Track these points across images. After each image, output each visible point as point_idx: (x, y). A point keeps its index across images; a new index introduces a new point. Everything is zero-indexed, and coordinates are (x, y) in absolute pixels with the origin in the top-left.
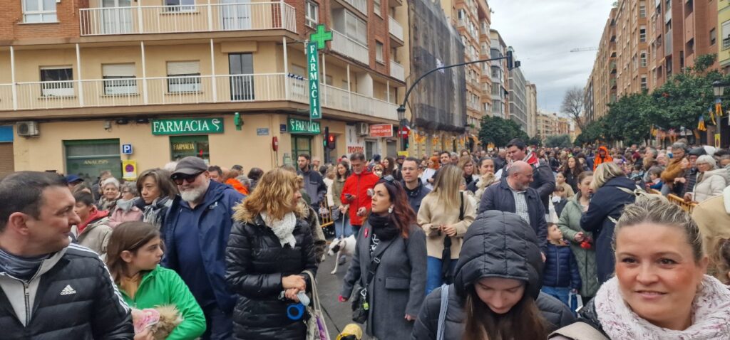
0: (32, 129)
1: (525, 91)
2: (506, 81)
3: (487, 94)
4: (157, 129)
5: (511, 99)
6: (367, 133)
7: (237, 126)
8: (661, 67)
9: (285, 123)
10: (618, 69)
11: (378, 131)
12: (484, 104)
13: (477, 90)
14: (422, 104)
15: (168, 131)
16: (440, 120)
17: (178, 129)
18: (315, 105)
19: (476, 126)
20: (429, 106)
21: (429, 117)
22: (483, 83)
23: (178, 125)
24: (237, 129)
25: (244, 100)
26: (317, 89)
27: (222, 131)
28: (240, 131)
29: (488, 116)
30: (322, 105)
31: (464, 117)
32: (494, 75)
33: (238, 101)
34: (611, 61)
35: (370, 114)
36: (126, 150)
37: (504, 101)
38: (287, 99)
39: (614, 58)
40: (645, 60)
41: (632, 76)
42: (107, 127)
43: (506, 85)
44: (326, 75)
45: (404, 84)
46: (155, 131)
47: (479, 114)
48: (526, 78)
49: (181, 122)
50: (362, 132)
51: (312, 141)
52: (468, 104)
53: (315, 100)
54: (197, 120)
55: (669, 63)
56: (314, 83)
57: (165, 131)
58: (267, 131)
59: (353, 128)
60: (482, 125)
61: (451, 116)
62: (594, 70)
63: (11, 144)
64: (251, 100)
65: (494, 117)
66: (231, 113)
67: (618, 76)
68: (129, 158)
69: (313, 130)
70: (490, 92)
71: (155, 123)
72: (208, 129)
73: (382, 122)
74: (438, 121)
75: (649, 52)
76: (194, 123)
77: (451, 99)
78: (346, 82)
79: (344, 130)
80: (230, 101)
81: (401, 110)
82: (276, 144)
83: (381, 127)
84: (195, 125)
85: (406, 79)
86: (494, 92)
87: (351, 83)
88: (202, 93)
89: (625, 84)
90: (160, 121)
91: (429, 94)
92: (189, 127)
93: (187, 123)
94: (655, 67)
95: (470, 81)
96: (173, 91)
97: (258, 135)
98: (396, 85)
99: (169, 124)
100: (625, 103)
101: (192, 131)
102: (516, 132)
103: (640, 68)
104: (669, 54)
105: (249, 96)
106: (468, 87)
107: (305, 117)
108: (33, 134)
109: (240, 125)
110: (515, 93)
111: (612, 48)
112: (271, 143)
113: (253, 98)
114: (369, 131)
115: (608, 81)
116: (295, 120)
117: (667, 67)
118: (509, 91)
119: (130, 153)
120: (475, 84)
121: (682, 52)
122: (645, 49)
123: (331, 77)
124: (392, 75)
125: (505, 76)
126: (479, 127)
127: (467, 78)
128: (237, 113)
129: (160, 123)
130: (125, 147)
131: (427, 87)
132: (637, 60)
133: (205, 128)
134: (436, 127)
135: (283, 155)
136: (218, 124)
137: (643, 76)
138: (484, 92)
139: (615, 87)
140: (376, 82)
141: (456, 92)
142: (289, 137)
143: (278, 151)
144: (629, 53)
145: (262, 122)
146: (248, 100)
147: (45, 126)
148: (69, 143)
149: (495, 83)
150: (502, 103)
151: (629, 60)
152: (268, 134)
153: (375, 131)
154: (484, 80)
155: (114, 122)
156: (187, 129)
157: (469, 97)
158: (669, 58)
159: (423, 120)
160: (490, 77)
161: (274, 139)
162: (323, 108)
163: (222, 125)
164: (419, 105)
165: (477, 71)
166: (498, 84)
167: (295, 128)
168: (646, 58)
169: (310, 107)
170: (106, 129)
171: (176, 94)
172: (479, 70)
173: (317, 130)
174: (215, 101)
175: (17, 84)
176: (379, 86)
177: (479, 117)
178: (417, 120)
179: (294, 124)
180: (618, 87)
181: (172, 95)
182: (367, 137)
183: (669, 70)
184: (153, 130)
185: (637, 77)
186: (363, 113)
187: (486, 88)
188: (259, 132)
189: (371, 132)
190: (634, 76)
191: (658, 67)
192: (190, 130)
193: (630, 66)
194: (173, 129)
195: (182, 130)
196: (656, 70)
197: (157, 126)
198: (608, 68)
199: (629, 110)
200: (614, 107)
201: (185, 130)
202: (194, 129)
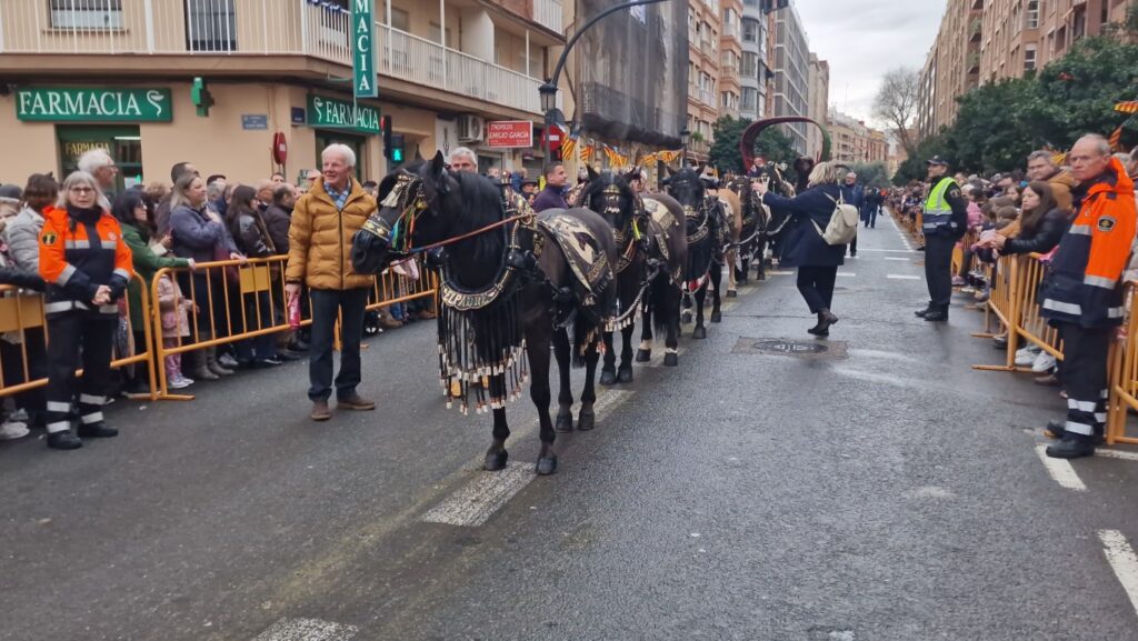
1: (808, 72)
2: (770, 50)
3: (731, 75)
4: (28, 108)
5: (779, 89)
6: (480, 137)
7: (199, 106)
8: (1063, 30)
9: (302, 105)
10: (984, 33)
11: (504, 135)
12: (725, 94)
13: (713, 66)
14: (596, 84)
15: (52, 112)
16: (633, 119)
17: (74, 110)
18: (364, 69)
19: (705, 138)
20: (610, 89)
21: (611, 112)
22: (723, 51)
23: (74, 103)
24: (198, 114)
25: (214, 52)
26: (369, 34)
27: (167, 118)
28: (204, 121)
29: (728, 116)
30: (379, 68)
31: (683, 118)
32: (748, 37)
33: (199, 52)
34: (972, 18)
35: (487, 99)
37: (763, 91)
38: (304, 52)
39: (979, 11)
40: (1035, 15)
41: (1008, 47)
43: (768, 59)
44: (393, 8)
45: (562, 39)
46: (23, 112)
47: (711, 113)
48: (811, 49)
49: (80, 95)
50: (471, 136)
51: (363, 147)
52: (690, 93)
53: (363, 57)
54: (115, 91)
55: (1080, 21)
56: (362, 21)
57: (44, 112)
58: (263, 120)
59: (452, 126)
60: (716, 134)
61: (656, 114)
62: (940, 35)
64: (229, 52)
65: (741, 119)
66: (186, 78)
67: (983, 46)
69: (363, 124)
70: (738, 70)
71: (22, 95)
72: (138, 113)
73: (513, 116)
74: (628, 121)
76: (108, 98)
77: (657, 77)
78: (439, 27)
79: (433, 129)
80: (184, 51)
81: (548, 90)
82: (282, 148)
83: (511, 127)
84: (110, 103)
85: (566, 31)
86: (745, 72)
87: (447, 30)
88: (123, 33)
89: (995, 63)
90: (33, 90)
91: (612, 65)
92: (96, 106)
93: (93, 97)
94: (1053, 28)
95: (698, 45)
96: (60, 25)
97: (245, 128)
98: (544, 41)
99: (54, 98)
100: (989, 95)
101: (104, 115)
102: (781, 153)
103: (1025, 29)
104: (1082, 2)
105: (225, 43)
106: (692, 57)
107: (341, 93)
109: (206, 103)
110: (787, 76)
112: (272, 146)
113: (233, 47)
114: (485, 136)
115: (964, 57)
116: (323, 100)
117: (1075, 29)
118: (775, 71)
120: (707, 51)
123: (405, 13)
124: (537, 18)
125: (768, 40)
126: (712, 140)
127: (692, 37)
128: (198, 80)
129: (34, 96)
131: (609, 50)
132: (1021, 14)
133: (132, 111)
134: (624, 134)
135: (297, 174)
136: (157, 102)
137: (1030, 47)
138: (726, 69)
139: (975, 70)
140: (499, 31)
141: (668, 65)
142: (313, 135)
143: (287, 166)
145: (253, 102)
146: (222, 52)
149: (748, 53)
150: (759, 93)
151: (1006, 13)
152: (266, 127)
153: (495, 135)
154: (727, 46)
156: (93, 110)
157: (693, 76)
158: (1080, 10)
159: (598, 118)
160: (739, 39)
161: (279, 139)
162: (379, 75)
163: (168, 104)
164: (588, 86)
165: (714, 26)
166: (754, 54)
167: (324, 117)
168: (1038, 11)
169: (355, 70)
171: (67, 32)
172: (718, 23)
173: (374, 124)
174: (151, 50)
176: (509, 41)
177: (711, 120)
178: (585, 116)
179: (323, 109)
180: (982, 69)
181: (57, 33)
182: (480, 147)
183: (1079, 33)
184: (19, 109)
185: (1018, 48)
186: (472, 95)
187: (730, 63)
188: (248, 122)
189: (490, 136)
190: (1013, 48)
191: (1059, 27)
192: (99, 112)
193: (1006, 26)
194: (64, 110)
195: (82, 112)
196: (1055, 35)
197: (28, 102)
198: (966, 31)
199: (996, 111)
200: (969, 105)
201: (88, 113)
202: (109, 110)
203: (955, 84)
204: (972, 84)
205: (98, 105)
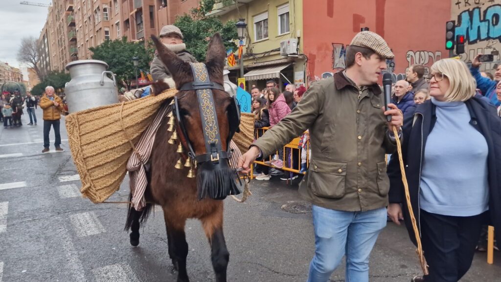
8: (127, 21)
10: (77, 22)
34: (67, 15)
39: (69, 12)
40: (107, 14)
41: (94, 29)
55: (138, 16)
62: (47, 23)
67: (77, 29)
75: (111, 6)
89: (87, 36)
94: (120, 20)
103: (102, 21)
104: (140, 7)
111: (68, 2)
115: (66, 33)
117: (136, 20)
121: (151, 7)
122: (106, 4)
132: (99, 13)
137: (107, 29)
139: (74, 40)
144: (90, 7)
151: (90, 13)
158: (139, 12)
168: (107, 12)
180: (78, 39)
183: (139, 22)
185: (101, 29)
190: (97, 28)
191: (125, 19)
193: (91, 19)
196: (120, 23)
198: (65, 20)
199: (114, 56)
200: (98, 52)
203: (62, 46)
204: (72, 46)
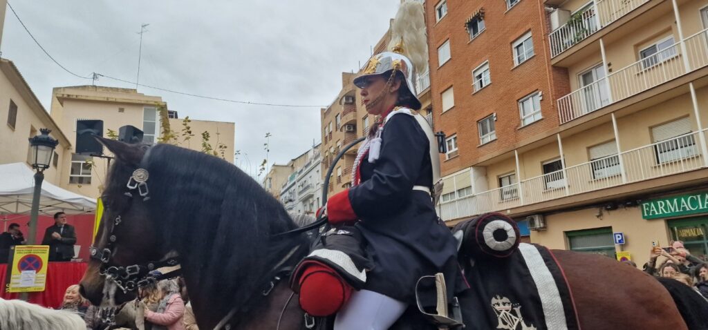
0: (538, 223)
4: (648, 212)
15: (661, 213)
17: (673, 210)
23: (672, 206)
36: (618, 239)
42: (598, 214)
46: (646, 215)
49: (675, 200)
54: (696, 194)
57: (657, 213)
63: (529, 237)
68: (622, 250)
71: (644, 205)
84: (694, 203)
88: (697, 157)
90: (649, 201)
92: (686, 206)
93: (683, 200)
99: (661, 204)
101: (691, 210)
108: (538, 227)
119: (624, 243)
129: (650, 204)
130: (617, 236)
147: (550, 219)
148: (570, 235)
155: (604, 208)
156: (684, 208)
170: (598, 217)
171: (665, 164)
175: (521, 182)
184: (643, 214)
192: (688, 209)
194: (667, 210)
195: (677, 211)
197: (648, 209)
201: (681, 210)
202: (693, 207)
205: (686, 204)
